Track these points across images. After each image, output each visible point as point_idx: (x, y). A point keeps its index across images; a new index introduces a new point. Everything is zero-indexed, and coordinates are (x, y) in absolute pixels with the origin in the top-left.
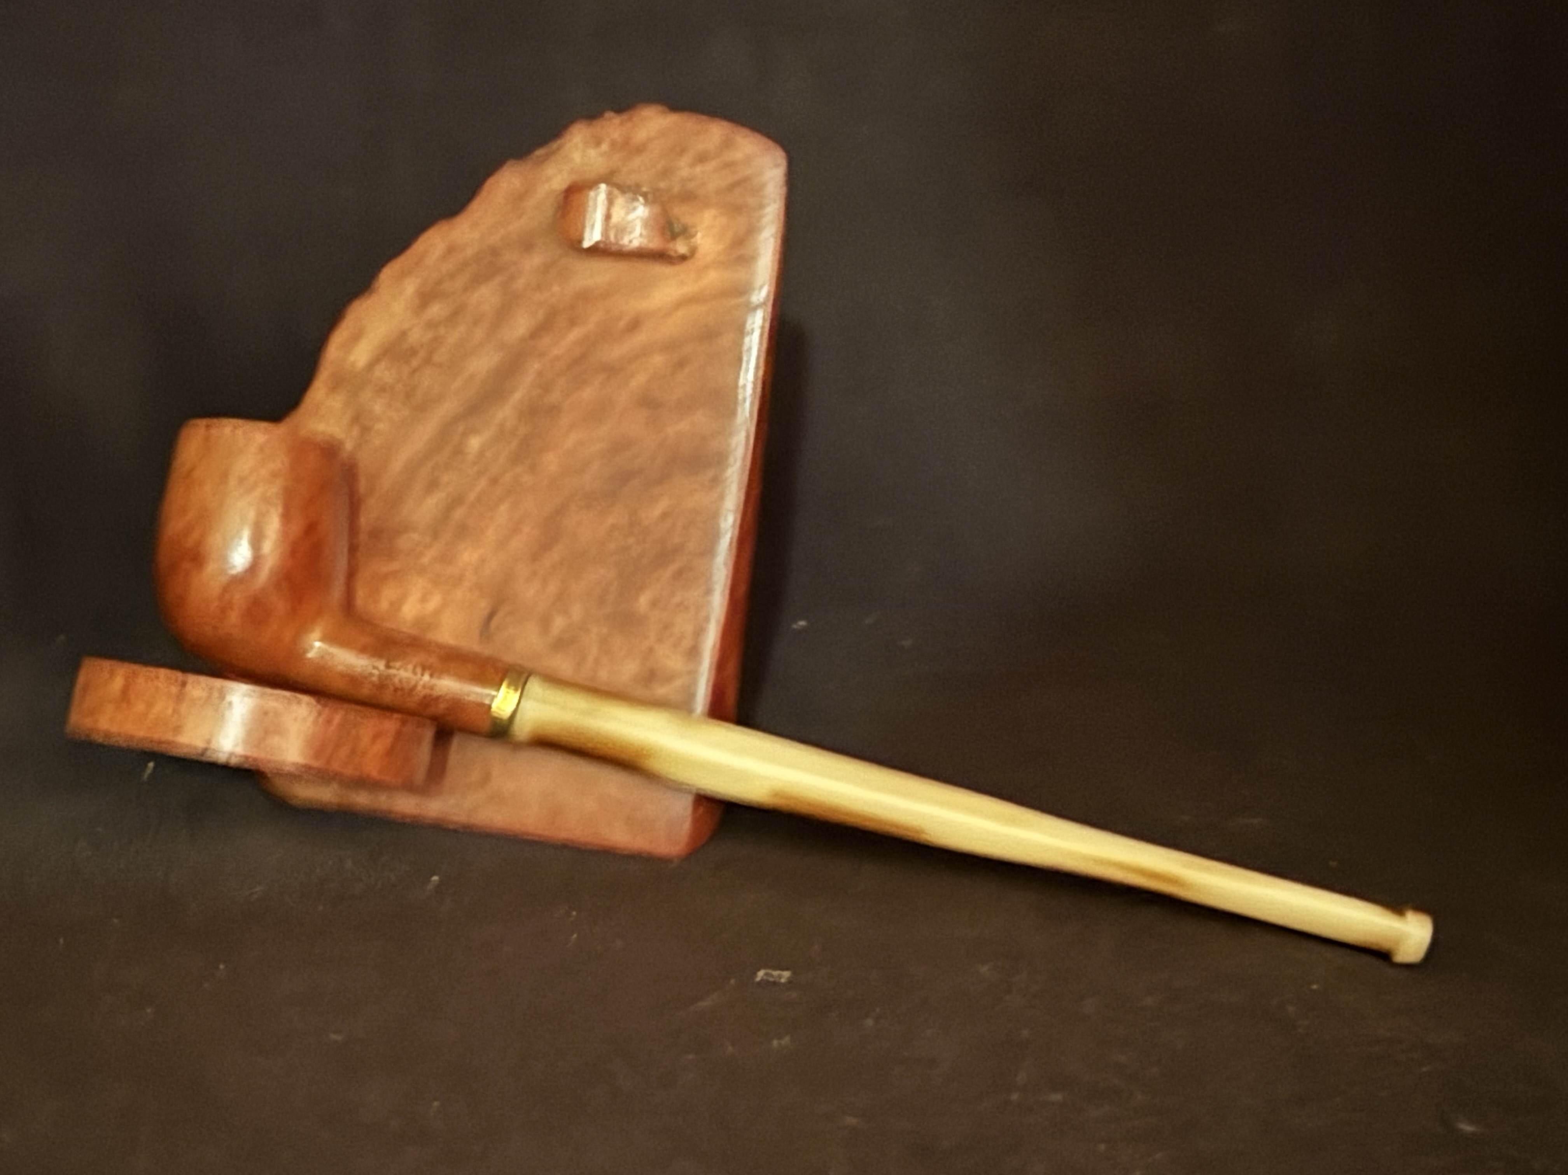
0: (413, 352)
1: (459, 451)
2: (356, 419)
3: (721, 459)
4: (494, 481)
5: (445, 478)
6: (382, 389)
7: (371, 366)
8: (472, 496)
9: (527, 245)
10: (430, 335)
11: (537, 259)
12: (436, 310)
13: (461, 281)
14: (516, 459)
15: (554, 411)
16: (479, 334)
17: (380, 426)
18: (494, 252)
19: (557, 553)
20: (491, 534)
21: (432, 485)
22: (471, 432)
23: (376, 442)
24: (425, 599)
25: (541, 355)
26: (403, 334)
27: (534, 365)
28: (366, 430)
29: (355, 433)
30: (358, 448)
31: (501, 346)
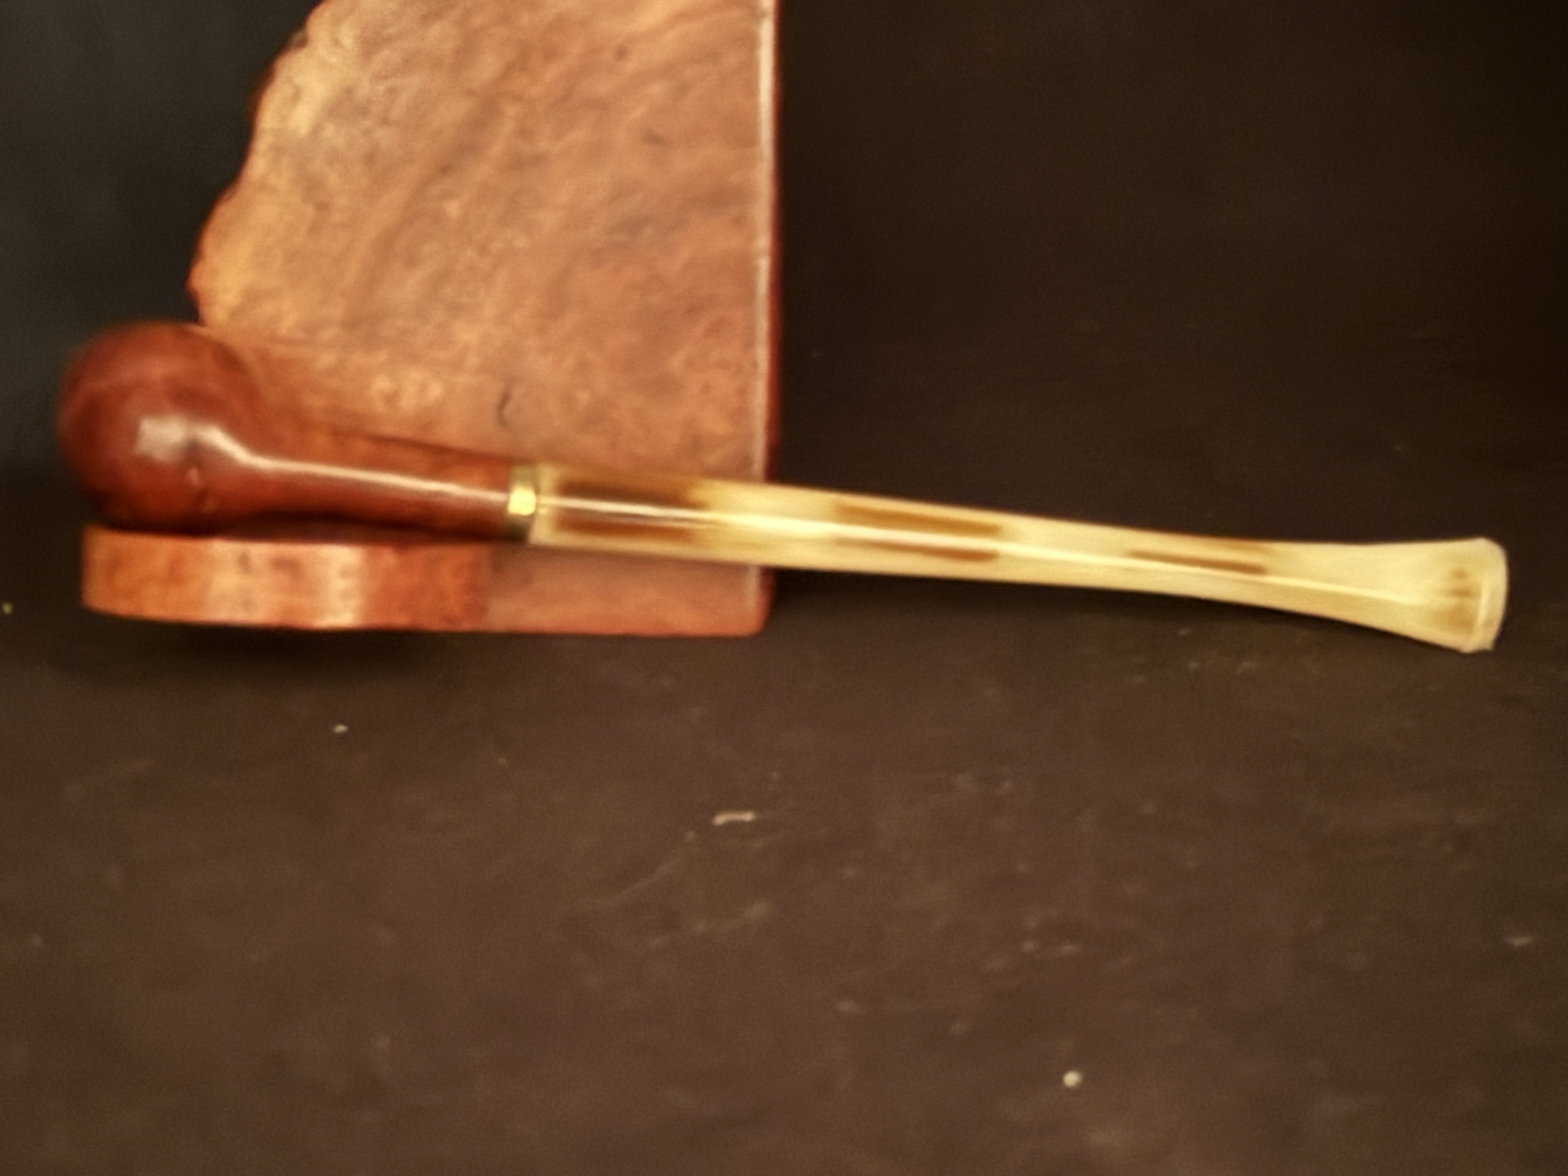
0: (365, 109)
1: (437, 218)
2: (309, 194)
5: (426, 250)
13: (408, 23)
14: (505, 220)
15: (542, 160)
16: (439, 83)
17: (340, 202)
19: (568, 322)
20: (488, 309)
21: (413, 260)
22: (448, 195)
23: (338, 217)
24: (423, 388)
25: (517, 98)
26: (349, 91)
27: (511, 111)
28: (323, 207)
29: (309, 211)
30: (315, 229)
31: (470, 93)
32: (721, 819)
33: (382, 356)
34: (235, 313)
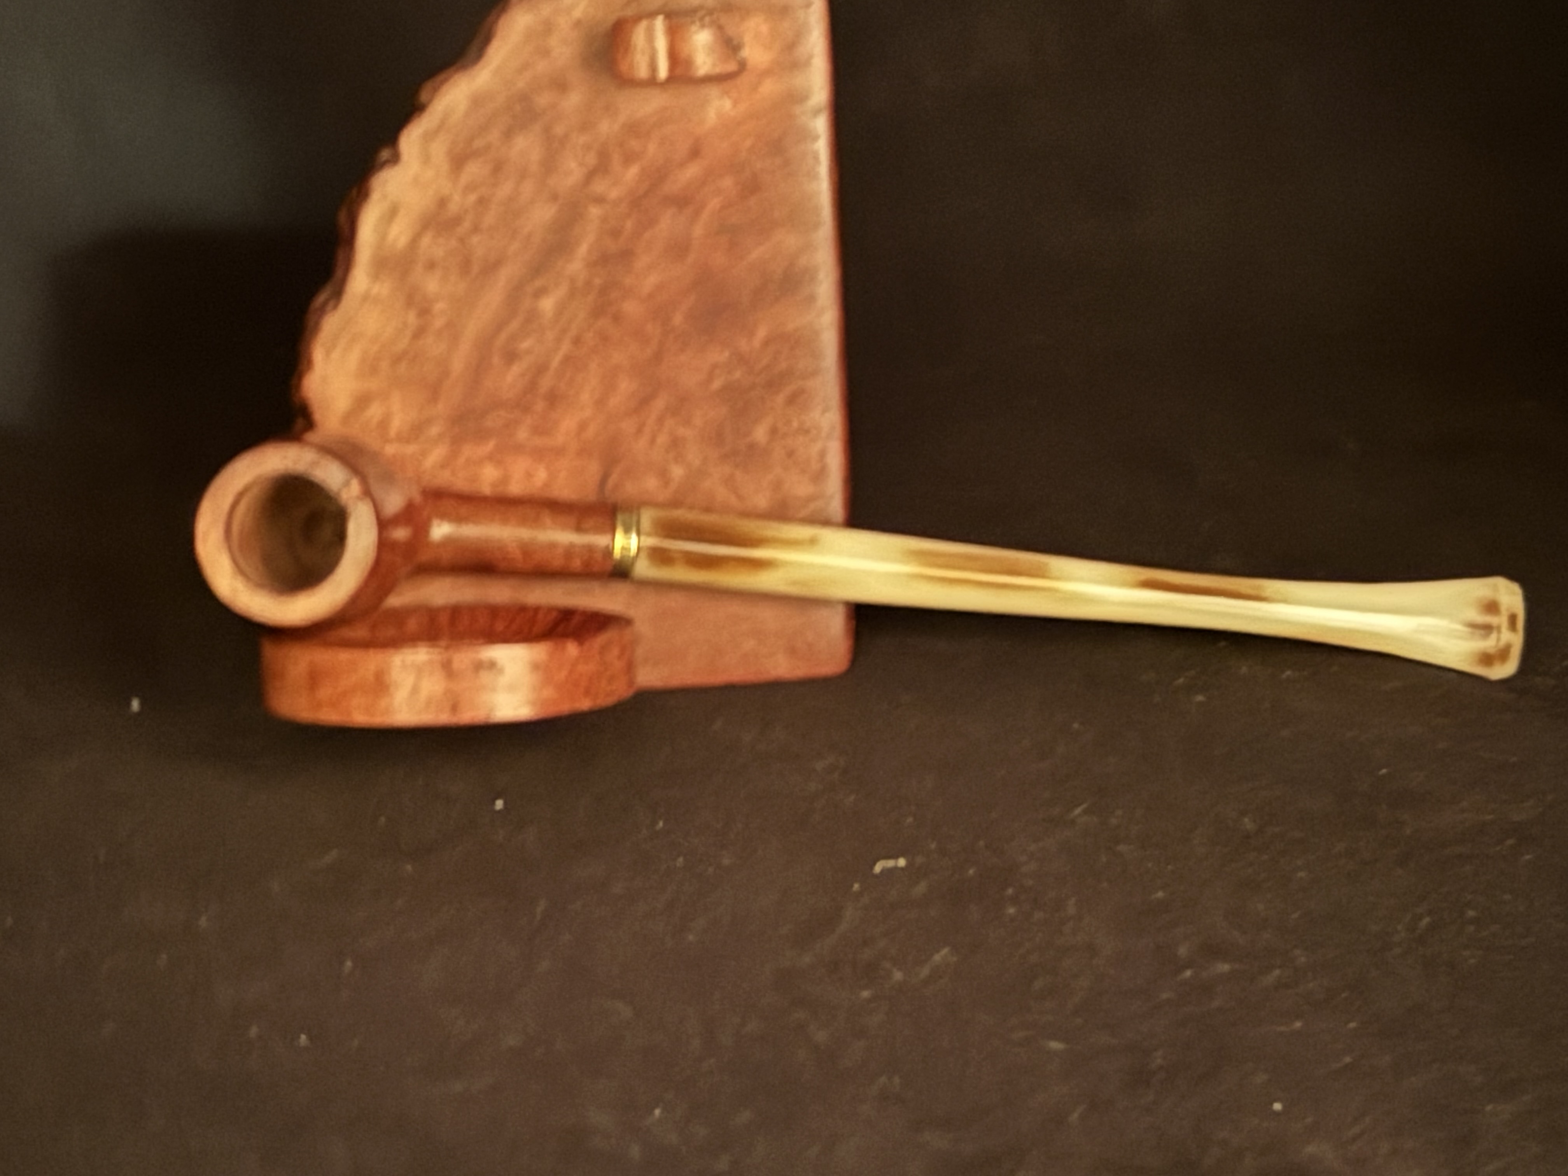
0: (457, 221)
1: (532, 316)
2: (410, 301)
3: (809, 275)
4: (577, 341)
5: (525, 345)
6: (431, 265)
7: (414, 241)
8: (555, 362)
9: (560, 85)
10: (472, 198)
11: (574, 99)
12: (474, 170)
13: (494, 136)
14: (598, 312)
15: (626, 255)
16: (528, 188)
17: (439, 306)
18: (524, 98)
19: (659, 404)
20: (586, 397)
21: (511, 357)
22: (540, 293)
23: (439, 322)
24: (529, 475)
25: (600, 200)
26: (442, 203)
27: (595, 211)
28: (424, 312)
29: (412, 318)
30: (419, 333)
31: (555, 197)
32: (878, 868)
33: (490, 445)
34: (348, 417)
